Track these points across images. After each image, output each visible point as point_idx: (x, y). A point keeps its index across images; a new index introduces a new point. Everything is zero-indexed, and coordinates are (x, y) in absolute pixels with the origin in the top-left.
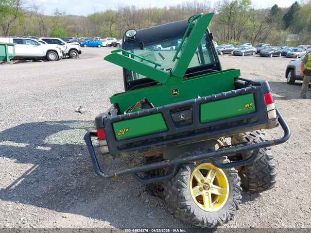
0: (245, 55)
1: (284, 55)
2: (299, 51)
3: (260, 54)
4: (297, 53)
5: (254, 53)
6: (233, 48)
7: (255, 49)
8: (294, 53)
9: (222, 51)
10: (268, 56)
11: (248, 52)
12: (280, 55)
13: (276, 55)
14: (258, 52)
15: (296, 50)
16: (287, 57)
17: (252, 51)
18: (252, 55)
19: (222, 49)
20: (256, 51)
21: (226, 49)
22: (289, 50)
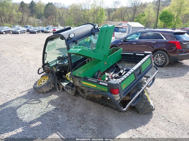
0: (21, 33)
1: (43, 31)
2: (49, 29)
3: (30, 32)
4: (49, 30)
5: (26, 32)
6: (11, 29)
7: (25, 29)
8: (47, 30)
9: (4, 32)
10: (34, 33)
11: (22, 31)
12: (41, 32)
13: (39, 32)
14: (28, 31)
15: (48, 29)
16: (45, 33)
17: (24, 31)
18: (25, 33)
19: (4, 30)
20: (26, 30)
21: (6, 30)
22: (44, 29)
